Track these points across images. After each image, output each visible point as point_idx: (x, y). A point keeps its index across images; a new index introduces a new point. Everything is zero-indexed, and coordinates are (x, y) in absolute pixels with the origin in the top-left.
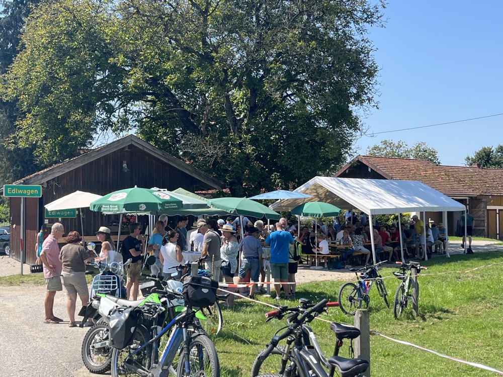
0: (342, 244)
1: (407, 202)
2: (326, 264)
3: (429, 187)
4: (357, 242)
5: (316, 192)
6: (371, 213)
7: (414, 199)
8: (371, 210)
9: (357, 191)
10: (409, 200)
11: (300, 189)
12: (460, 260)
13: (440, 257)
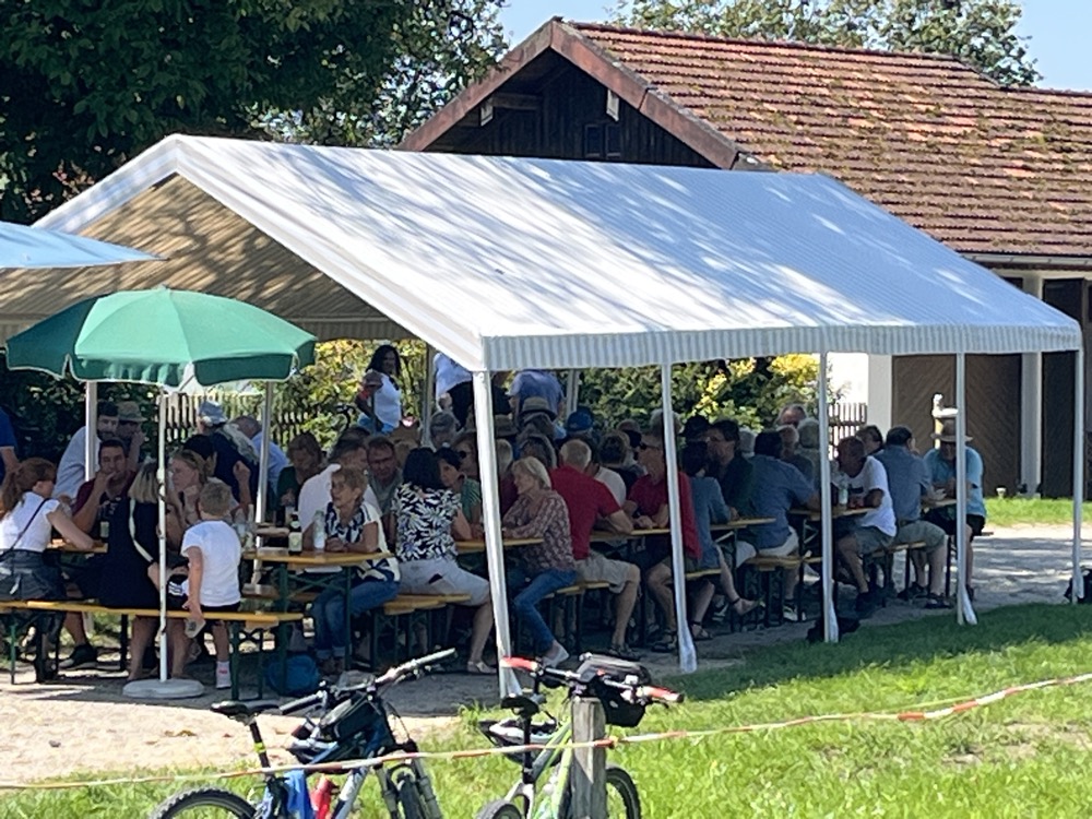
0: (320, 543)
1: (727, 295)
2: (223, 666)
3: (875, 211)
4: (419, 535)
5: (188, 232)
6: (488, 361)
7: (771, 278)
8: (487, 341)
9: (418, 230)
10: (738, 287)
11: (80, 209)
12: (1020, 640)
13: (926, 619)
